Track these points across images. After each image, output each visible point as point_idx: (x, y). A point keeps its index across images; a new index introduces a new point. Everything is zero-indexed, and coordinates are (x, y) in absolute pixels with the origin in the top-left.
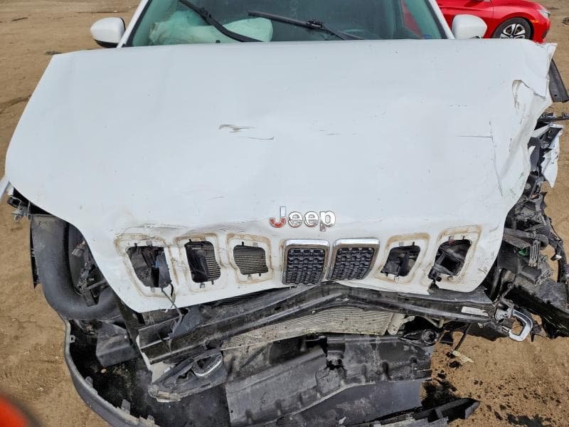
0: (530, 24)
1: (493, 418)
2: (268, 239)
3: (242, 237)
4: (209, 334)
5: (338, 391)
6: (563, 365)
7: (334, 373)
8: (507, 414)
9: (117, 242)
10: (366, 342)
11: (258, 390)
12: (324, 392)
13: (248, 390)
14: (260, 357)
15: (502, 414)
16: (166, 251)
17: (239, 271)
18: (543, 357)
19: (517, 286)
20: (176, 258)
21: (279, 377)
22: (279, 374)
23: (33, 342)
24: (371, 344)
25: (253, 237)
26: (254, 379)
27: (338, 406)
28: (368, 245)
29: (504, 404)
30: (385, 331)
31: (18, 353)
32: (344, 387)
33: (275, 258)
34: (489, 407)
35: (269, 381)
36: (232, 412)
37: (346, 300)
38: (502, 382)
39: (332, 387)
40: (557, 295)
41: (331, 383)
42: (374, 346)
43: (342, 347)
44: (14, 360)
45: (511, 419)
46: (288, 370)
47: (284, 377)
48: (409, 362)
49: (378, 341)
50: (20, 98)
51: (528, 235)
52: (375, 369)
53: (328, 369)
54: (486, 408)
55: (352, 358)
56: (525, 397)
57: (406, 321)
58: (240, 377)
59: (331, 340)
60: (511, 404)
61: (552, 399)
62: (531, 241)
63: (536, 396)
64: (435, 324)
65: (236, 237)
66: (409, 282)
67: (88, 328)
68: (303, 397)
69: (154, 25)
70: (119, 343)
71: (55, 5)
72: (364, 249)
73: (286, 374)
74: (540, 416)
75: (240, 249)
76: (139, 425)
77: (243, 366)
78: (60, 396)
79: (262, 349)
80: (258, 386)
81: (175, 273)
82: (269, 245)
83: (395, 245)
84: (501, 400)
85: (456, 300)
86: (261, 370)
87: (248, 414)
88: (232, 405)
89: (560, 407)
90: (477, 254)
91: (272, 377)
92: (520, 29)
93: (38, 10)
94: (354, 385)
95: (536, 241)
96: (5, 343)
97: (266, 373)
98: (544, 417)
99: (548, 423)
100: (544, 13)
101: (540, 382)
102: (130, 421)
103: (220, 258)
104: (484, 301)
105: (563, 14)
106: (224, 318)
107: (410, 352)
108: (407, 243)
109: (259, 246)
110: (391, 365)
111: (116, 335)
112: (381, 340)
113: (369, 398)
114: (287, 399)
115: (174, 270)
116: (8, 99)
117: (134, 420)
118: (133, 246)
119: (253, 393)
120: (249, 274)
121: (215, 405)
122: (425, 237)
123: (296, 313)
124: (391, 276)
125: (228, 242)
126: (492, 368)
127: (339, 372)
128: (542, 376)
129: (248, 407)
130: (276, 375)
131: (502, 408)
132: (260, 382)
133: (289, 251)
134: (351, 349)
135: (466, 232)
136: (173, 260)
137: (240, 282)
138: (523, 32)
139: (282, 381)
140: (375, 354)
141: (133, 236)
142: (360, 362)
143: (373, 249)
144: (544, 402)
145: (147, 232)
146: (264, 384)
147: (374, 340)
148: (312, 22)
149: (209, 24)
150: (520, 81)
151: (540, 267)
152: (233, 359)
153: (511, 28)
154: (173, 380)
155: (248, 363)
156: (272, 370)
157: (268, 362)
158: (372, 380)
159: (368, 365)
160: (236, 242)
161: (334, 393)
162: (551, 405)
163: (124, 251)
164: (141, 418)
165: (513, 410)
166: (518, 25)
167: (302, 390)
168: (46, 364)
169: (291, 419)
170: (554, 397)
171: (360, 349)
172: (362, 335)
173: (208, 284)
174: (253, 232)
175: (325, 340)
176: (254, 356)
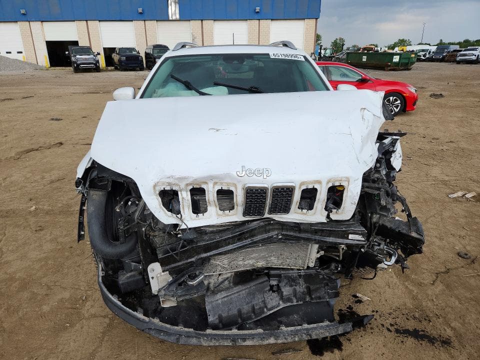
0: (403, 96)
1: (385, 331)
2: (236, 185)
3: (222, 184)
4: (199, 254)
5: (278, 308)
6: (433, 300)
7: (275, 295)
8: (395, 329)
9: (155, 186)
10: (294, 274)
11: (225, 301)
12: (269, 307)
13: (220, 301)
14: (226, 282)
15: (392, 329)
16: (179, 193)
17: (218, 209)
18: (419, 296)
19: (381, 224)
20: (185, 197)
21: (239, 294)
22: (239, 291)
23: (59, 297)
24: (299, 275)
25: (228, 184)
26: (224, 294)
27: (279, 319)
28: (289, 186)
29: (392, 323)
30: (306, 265)
31: (49, 304)
32: (282, 305)
33: (239, 197)
34: (383, 325)
35: (233, 296)
36: (209, 315)
37: (280, 237)
38: (391, 311)
39: (274, 304)
40: (404, 227)
41: (274, 301)
42: (300, 276)
43: (279, 276)
44: (46, 308)
45: (397, 331)
46: (245, 290)
47: (243, 294)
48: (323, 285)
49: (302, 272)
50: (33, 149)
51: (377, 185)
52: (302, 290)
53: (271, 292)
54: (380, 326)
55: (287, 283)
56: (408, 319)
57: (319, 256)
58: (214, 293)
59: (272, 272)
60: (398, 323)
61: (426, 320)
62: (379, 189)
63: (415, 318)
64: (337, 258)
65: (219, 184)
66: (315, 214)
67: (109, 272)
68: (256, 307)
69: (155, 91)
70: (134, 276)
71: (54, 88)
72: (287, 189)
73: (243, 292)
74: (417, 329)
75: (220, 192)
76: (149, 321)
77: (215, 288)
78: (82, 328)
79: (227, 278)
80: (226, 299)
81: (183, 208)
82: (236, 188)
83: (304, 187)
84: (390, 321)
85: (344, 229)
86: (227, 289)
87: (220, 317)
88: (209, 311)
89: (431, 324)
90: (350, 194)
91: (235, 293)
92: (396, 100)
93: (41, 92)
94: (289, 304)
95: (382, 189)
96: (38, 298)
97: (231, 290)
98: (420, 330)
99: (422, 333)
100: (413, 90)
101: (417, 310)
102: (143, 319)
103: (209, 197)
104: (360, 229)
105: (430, 91)
106: (208, 241)
107: (324, 278)
108: (310, 187)
109: (231, 189)
110: (312, 287)
111: (132, 271)
112: (305, 272)
113: (299, 314)
114: (246, 309)
115: (183, 206)
116: (22, 150)
117: (147, 319)
118: (163, 189)
119: (223, 303)
120: (223, 210)
121: (196, 317)
122: (319, 182)
123: (250, 244)
124: (305, 211)
125: (214, 187)
126: (383, 303)
127: (278, 294)
128: (419, 307)
129: (220, 312)
130: (237, 292)
131: (391, 325)
132: (227, 296)
133: (247, 191)
134: (286, 278)
135: (341, 180)
136: (183, 198)
137: (219, 215)
138: (399, 102)
139: (242, 296)
140: (301, 281)
141: (163, 184)
142: (291, 286)
143: (292, 189)
144: (420, 321)
145: (171, 181)
146: (229, 297)
147: (300, 273)
148: (252, 88)
149: (190, 89)
150: (365, 109)
151: (389, 206)
152: (209, 283)
153: (389, 99)
154: (173, 288)
155: (219, 285)
156: (235, 289)
157: (231, 285)
158: (301, 301)
159: (297, 288)
160: (218, 187)
161: (276, 310)
162: (425, 323)
163: (158, 192)
164: (151, 318)
165: (399, 326)
166: (395, 98)
167: (255, 303)
168: (70, 310)
169: (247, 326)
170: (427, 318)
171: (291, 278)
172: (292, 269)
173: (200, 215)
174: (228, 180)
175: (268, 273)
176: (222, 282)
